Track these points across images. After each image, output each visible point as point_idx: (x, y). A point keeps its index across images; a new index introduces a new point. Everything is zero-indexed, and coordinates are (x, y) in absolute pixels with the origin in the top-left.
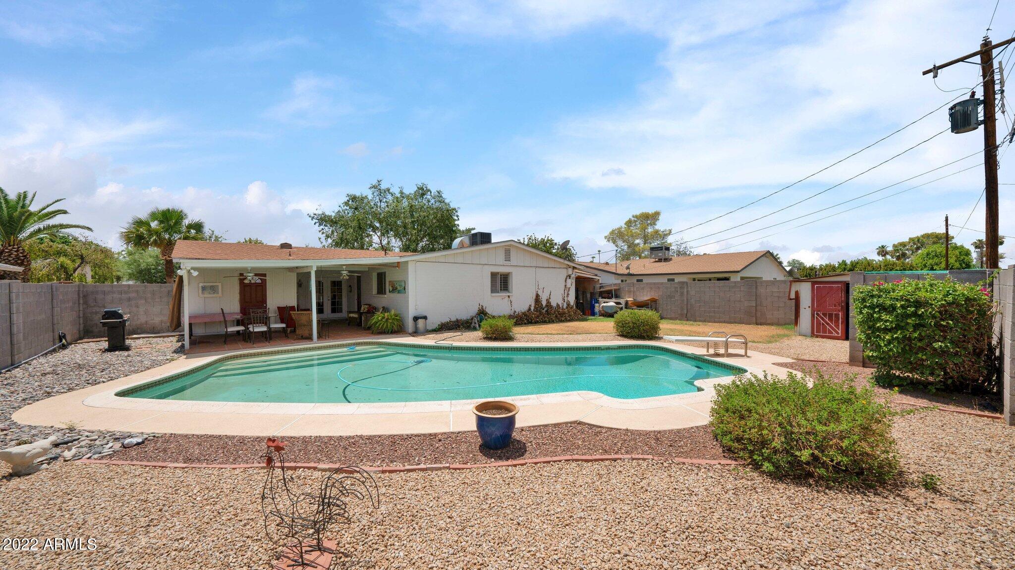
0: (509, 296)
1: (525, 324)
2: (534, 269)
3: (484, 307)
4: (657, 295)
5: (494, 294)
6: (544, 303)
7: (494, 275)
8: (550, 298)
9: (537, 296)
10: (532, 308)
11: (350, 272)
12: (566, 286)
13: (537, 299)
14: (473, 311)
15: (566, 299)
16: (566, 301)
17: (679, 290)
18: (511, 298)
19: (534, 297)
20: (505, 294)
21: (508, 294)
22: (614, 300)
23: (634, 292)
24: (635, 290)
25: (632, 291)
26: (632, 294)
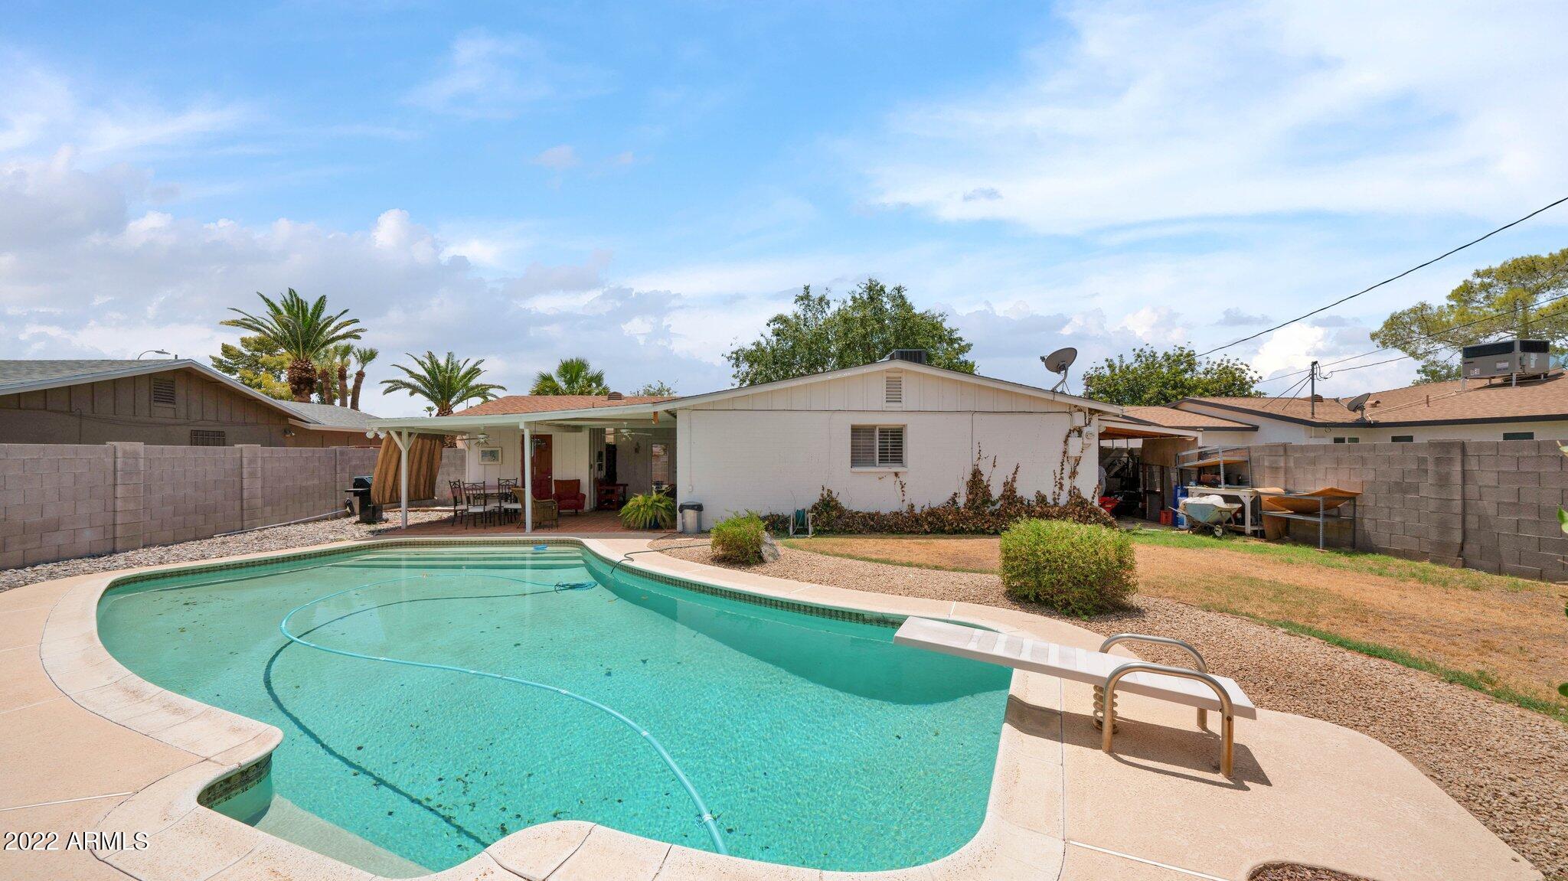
0: (896, 474)
1: (927, 533)
2: (969, 416)
3: (834, 495)
4: (1358, 480)
5: (856, 469)
6: (996, 491)
7: (856, 431)
8: (1014, 480)
9: (976, 474)
10: (962, 501)
11: (633, 430)
12: (1065, 452)
13: (976, 481)
14: (808, 499)
15: (1067, 483)
16: (1067, 488)
17: (1431, 467)
18: (902, 478)
19: (968, 477)
20: (886, 469)
21: (896, 468)
22: (1223, 490)
23: (1287, 470)
24: (1291, 464)
25: (1281, 467)
26: (1281, 475)
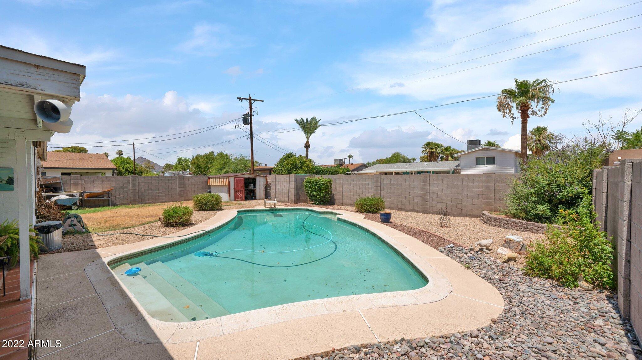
17: (131, 182)
23: (81, 184)
24: (83, 182)
25: (79, 184)
26: (80, 186)
